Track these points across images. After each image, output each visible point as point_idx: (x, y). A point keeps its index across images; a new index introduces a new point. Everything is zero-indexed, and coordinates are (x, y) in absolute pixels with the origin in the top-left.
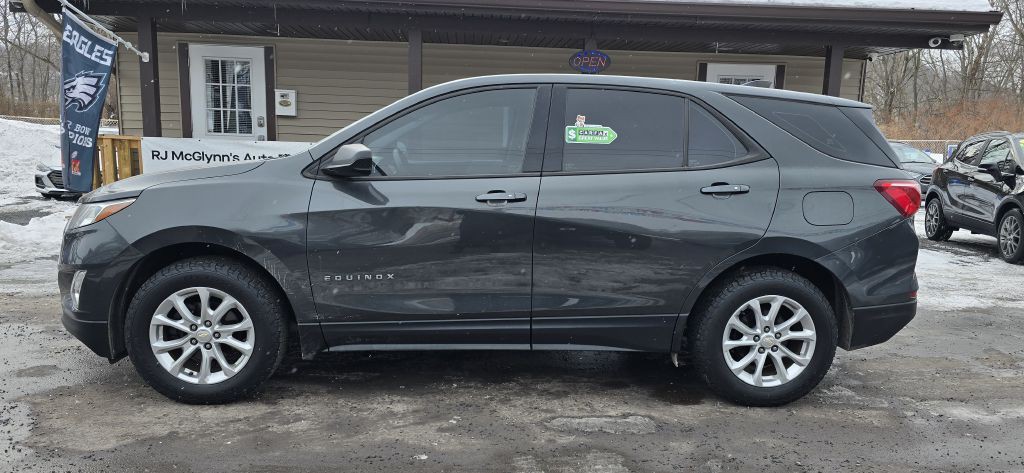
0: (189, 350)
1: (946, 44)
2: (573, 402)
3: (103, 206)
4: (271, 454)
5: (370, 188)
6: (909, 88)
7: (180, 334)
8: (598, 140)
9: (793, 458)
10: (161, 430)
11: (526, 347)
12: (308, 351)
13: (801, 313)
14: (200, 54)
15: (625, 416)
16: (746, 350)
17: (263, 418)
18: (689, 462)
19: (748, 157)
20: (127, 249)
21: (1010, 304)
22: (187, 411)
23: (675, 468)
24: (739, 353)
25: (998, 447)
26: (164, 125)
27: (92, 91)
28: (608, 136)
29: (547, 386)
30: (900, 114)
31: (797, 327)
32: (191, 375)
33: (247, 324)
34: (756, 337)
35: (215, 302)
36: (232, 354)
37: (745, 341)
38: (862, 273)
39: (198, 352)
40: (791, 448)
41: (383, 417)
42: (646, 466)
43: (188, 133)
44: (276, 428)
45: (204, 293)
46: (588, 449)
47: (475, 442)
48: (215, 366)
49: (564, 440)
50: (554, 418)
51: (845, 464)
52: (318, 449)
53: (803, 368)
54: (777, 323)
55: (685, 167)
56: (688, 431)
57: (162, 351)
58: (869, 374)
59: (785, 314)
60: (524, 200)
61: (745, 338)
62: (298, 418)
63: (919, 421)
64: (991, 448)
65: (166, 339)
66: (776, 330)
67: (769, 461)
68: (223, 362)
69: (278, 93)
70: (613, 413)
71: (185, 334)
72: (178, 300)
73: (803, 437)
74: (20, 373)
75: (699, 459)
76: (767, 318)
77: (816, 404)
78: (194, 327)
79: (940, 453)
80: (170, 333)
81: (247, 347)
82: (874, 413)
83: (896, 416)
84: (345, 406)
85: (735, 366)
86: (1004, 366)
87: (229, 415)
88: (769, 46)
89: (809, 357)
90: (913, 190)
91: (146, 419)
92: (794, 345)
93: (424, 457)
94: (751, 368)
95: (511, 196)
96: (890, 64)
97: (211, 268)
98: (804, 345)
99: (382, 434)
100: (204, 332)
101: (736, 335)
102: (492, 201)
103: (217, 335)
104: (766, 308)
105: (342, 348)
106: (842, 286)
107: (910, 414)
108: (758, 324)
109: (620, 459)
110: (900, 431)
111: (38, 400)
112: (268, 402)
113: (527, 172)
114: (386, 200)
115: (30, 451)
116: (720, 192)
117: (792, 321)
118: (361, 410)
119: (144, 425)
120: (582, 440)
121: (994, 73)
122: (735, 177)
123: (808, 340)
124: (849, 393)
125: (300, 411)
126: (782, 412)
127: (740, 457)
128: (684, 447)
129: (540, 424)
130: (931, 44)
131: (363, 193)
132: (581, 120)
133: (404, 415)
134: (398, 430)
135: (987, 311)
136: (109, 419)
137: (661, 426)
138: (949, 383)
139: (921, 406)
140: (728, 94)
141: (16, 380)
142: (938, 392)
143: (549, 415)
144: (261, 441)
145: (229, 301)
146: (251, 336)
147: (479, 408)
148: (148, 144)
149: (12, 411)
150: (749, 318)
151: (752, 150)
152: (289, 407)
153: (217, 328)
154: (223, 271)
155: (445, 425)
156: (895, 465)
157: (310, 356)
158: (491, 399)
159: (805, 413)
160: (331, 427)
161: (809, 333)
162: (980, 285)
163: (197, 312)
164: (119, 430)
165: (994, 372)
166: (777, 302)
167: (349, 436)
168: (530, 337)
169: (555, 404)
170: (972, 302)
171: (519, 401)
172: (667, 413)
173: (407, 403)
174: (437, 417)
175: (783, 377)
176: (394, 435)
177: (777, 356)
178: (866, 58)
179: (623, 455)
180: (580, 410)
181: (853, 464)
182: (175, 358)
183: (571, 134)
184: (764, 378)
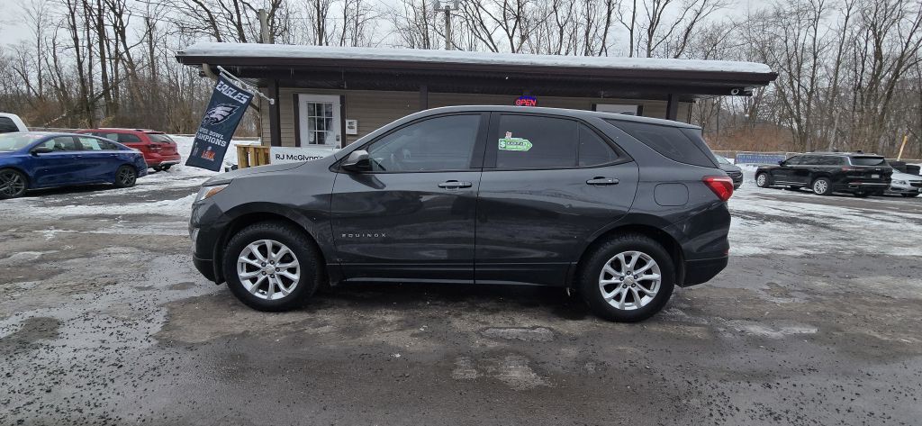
0: (261, 278)
1: (741, 93)
2: (501, 317)
3: (210, 188)
4: (302, 349)
5: (373, 178)
6: (714, 120)
7: (256, 268)
8: (520, 148)
9: (644, 362)
10: (239, 330)
11: (472, 282)
12: (333, 281)
13: (651, 263)
14: (305, 100)
15: (534, 328)
16: (614, 286)
17: (304, 323)
18: (573, 365)
19: (619, 160)
20: (222, 215)
21: (781, 252)
22: (259, 316)
23: (564, 369)
24: (609, 288)
25: (784, 357)
26: (283, 140)
27: (226, 114)
28: (526, 145)
29: (487, 305)
30: (709, 136)
31: (649, 272)
32: (263, 293)
33: (295, 263)
34: (622, 278)
35: (276, 249)
36: (287, 282)
37: (614, 280)
38: (691, 235)
39: (266, 280)
40: (643, 354)
41: (379, 324)
42: (545, 366)
43: (298, 144)
44: (310, 330)
45: (269, 243)
46: (506, 352)
47: (433, 345)
48: (277, 289)
49: (492, 345)
50: (487, 328)
51: (679, 368)
52: (332, 347)
53: (651, 299)
54: (635, 269)
55: (577, 166)
56: (574, 340)
57: (246, 279)
58: (694, 300)
59: (641, 263)
60: (470, 186)
61: (614, 278)
62: (325, 324)
63: (728, 336)
64: (779, 357)
65: (247, 272)
66: (634, 273)
67: (627, 365)
68: (281, 286)
69: (347, 121)
70: (527, 326)
71: (259, 269)
72: (254, 248)
73: (650, 347)
74: (172, 287)
75: (581, 362)
76: (629, 266)
77: (660, 321)
78: (264, 264)
79: (743, 361)
80: (250, 268)
81: (296, 277)
82: (698, 328)
83: (713, 331)
84: (356, 316)
85: (607, 296)
86: (781, 296)
87: (283, 320)
88: (634, 94)
89: (656, 291)
90: (728, 183)
91: (233, 322)
92: (647, 284)
93: (398, 356)
94: (618, 298)
95: (461, 184)
96: (703, 107)
97: (274, 229)
98: (653, 283)
99: (375, 337)
100: (270, 267)
101: (608, 276)
102: (449, 187)
103: (278, 269)
104: (628, 259)
105: (355, 280)
106: (679, 246)
107: (722, 330)
108: (623, 270)
109: (527, 361)
110: (714, 343)
111: (174, 306)
112: (311, 311)
113: (473, 168)
114: (384, 186)
115: (156, 342)
116: (599, 183)
117: (646, 268)
118: (366, 319)
119: (231, 326)
120: (504, 345)
121: (763, 114)
122: (610, 173)
123: (655, 281)
124: (681, 313)
125: (327, 318)
126: (638, 326)
127: (608, 361)
128: (571, 352)
129: (479, 333)
130: (732, 92)
131: (368, 182)
132: (509, 135)
133: (392, 324)
134: (386, 334)
135: (767, 257)
136: (211, 320)
137: (557, 336)
138: (746, 307)
139: (729, 324)
140: (605, 119)
141: (168, 292)
142: (739, 314)
143: (485, 326)
144: (298, 339)
145: (284, 249)
146: (298, 270)
147: (440, 320)
148: (274, 151)
149: (156, 313)
150: (617, 265)
151: (620, 155)
152: (323, 316)
153: (278, 265)
154: (280, 231)
155: (416, 331)
156: (713, 369)
157: (335, 284)
158: (449, 314)
159: (653, 328)
160: (344, 331)
161: (656, 276)
162: (761, 239)
163: (265, 255)
164: (214, 329)
165: (775, 300)
166: (636, 255)
167: (353, 338)
168: (474, 276)
169: (490, 319)
170: (757, 250)
171: (467, 316)
172: (562, 326)
173: (397, 315)
174: (412, 326)
175: (638, 304)
176: (383, 338)
177: (635, 290)
178: (693, 101)
179: (529, 357)
180: (506, 322)
181: (684, 368)
182: (253, 283)
183: (502, 144)
184: (626, 304)
